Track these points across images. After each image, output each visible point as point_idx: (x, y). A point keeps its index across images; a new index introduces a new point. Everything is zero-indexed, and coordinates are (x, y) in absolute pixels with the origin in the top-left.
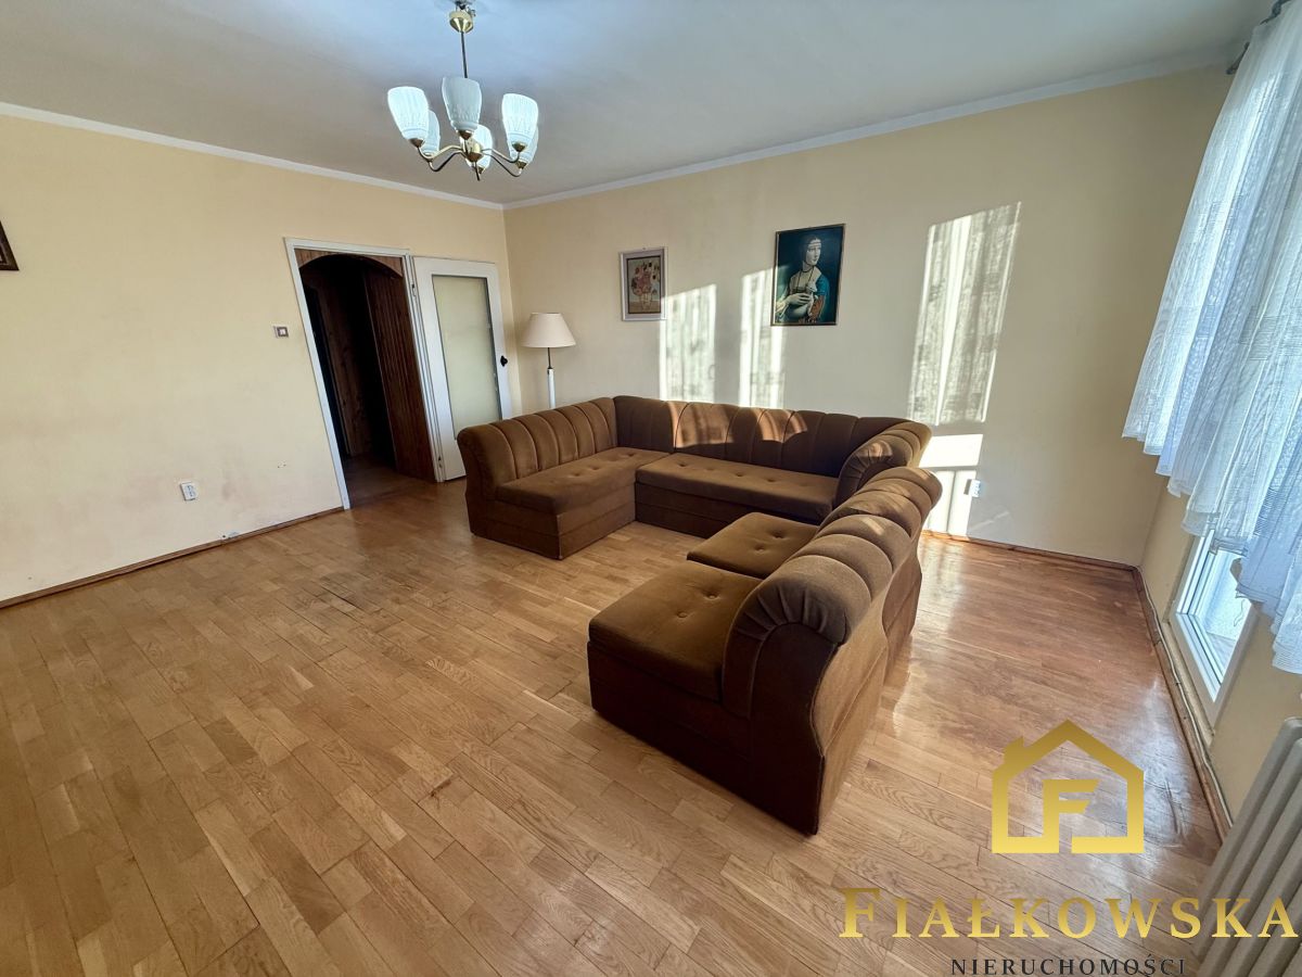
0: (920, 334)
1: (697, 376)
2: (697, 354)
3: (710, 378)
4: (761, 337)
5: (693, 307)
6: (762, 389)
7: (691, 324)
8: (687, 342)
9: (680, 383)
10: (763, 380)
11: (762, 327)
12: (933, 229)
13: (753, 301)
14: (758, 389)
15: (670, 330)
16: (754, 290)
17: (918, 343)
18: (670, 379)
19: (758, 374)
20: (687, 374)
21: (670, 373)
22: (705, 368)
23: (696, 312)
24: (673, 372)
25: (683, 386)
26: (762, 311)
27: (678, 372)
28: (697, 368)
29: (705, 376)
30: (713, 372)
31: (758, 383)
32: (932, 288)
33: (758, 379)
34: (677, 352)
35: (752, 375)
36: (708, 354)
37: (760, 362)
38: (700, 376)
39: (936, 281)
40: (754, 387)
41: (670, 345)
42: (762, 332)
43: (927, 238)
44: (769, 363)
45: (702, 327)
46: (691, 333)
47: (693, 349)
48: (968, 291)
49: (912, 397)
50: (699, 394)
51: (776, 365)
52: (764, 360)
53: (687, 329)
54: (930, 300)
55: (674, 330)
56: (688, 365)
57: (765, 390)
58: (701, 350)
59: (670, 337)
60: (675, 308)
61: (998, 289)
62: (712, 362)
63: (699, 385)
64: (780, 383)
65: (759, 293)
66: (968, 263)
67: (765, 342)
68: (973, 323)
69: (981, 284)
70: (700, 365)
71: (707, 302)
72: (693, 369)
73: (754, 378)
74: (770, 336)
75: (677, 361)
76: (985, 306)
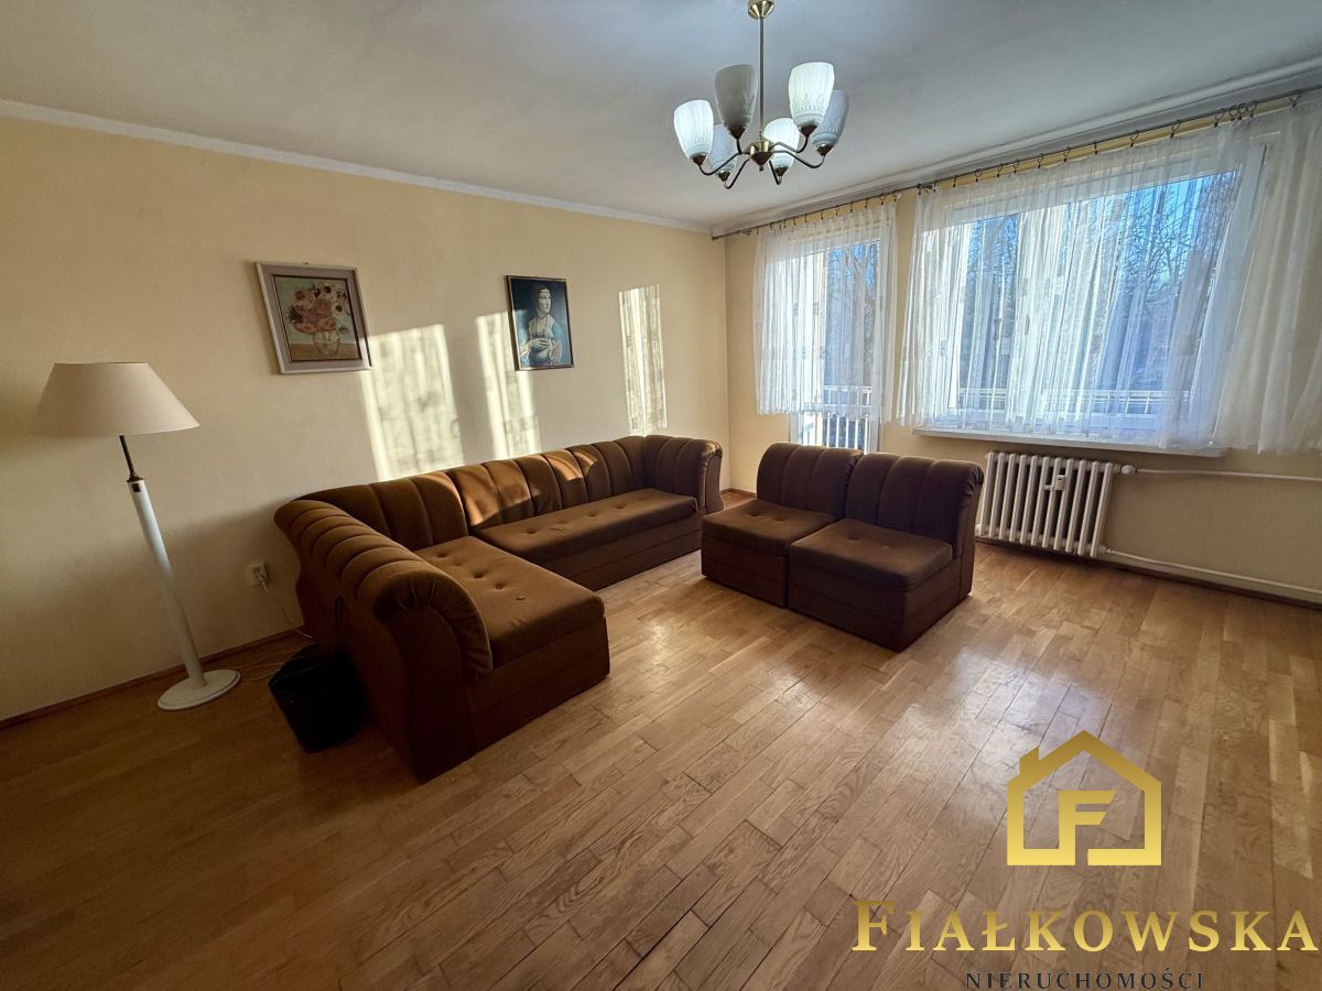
0: (626, 371)
1: (435, 438)
2: (430, 411)
3: (455, 437)
4: (508, 383)
5: (413, 351)
6: (518, 437)
7: (414, 373)
8: (411, 396)
9: (411, 451)
10: (517, 427)
11: (507, 373)
12: (621, 294)
13: (492, 345)
14: (514, 438)
15: (380, 384)
16: (491, 333)
17: (627, 378)
18: (392, 451)
19: (510, 421)
20: (420, 438)
21: (390, 440)
22: (445, 425)
23: (419, 358)
24: (396, 440)
25: (415, 454)
26: (505, 355)
27: (406, 440)
28: (434, 428)
29: (446, 434)
30: (456, 428)
31: (512, 432)
32: (627, 337)
33: (512, 427)
34: (398, 412)
35: (504, 424)
36: (447, 408)
37: (511, 410)
38: (440, 437)
39: (628, 334)
40: (510, 436)
41: (384, 403)
42: (507, 377)
43: (618, 300)
44: (521, 408)
45: (433, 374)
46: (417, 385)
47: (423, 405)
48: (645, 340)
49: (630, 419)
50: (442, 459)
51: (528, 410)
52: (515, 405)
53: (408, 380)
54: (628, 346)
55: (387, 383)
56: (419, 424)
57: (521, 438)
58: (436, 403)
59: (382, 393)
60: (384, 352)
61: (658, 339)
62: (454, 417)
63: (441, 448)
64: (535, 427)
65: (498, 337)
66: (642, 321)
67: (513, 387)
68: (651, 363)
69: (650, 335)
70: (437, 421)
71: (434, 345)
72: (428, 430)
73: (508, 427)
74: (516, 381)
75: (401, 424)
76: (654, 351)
